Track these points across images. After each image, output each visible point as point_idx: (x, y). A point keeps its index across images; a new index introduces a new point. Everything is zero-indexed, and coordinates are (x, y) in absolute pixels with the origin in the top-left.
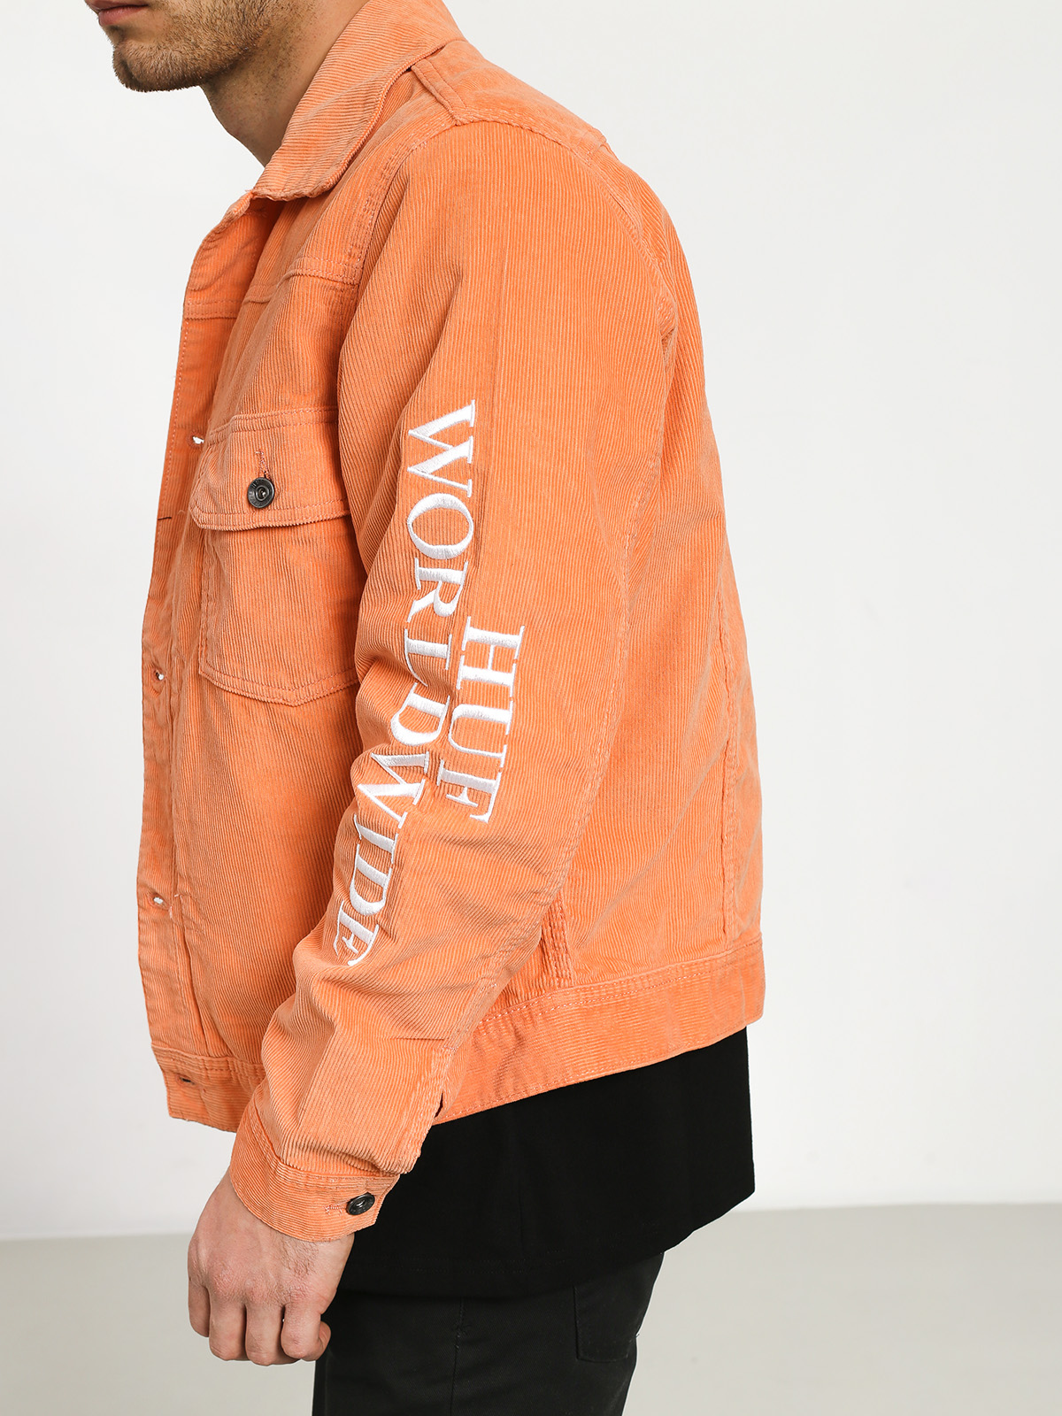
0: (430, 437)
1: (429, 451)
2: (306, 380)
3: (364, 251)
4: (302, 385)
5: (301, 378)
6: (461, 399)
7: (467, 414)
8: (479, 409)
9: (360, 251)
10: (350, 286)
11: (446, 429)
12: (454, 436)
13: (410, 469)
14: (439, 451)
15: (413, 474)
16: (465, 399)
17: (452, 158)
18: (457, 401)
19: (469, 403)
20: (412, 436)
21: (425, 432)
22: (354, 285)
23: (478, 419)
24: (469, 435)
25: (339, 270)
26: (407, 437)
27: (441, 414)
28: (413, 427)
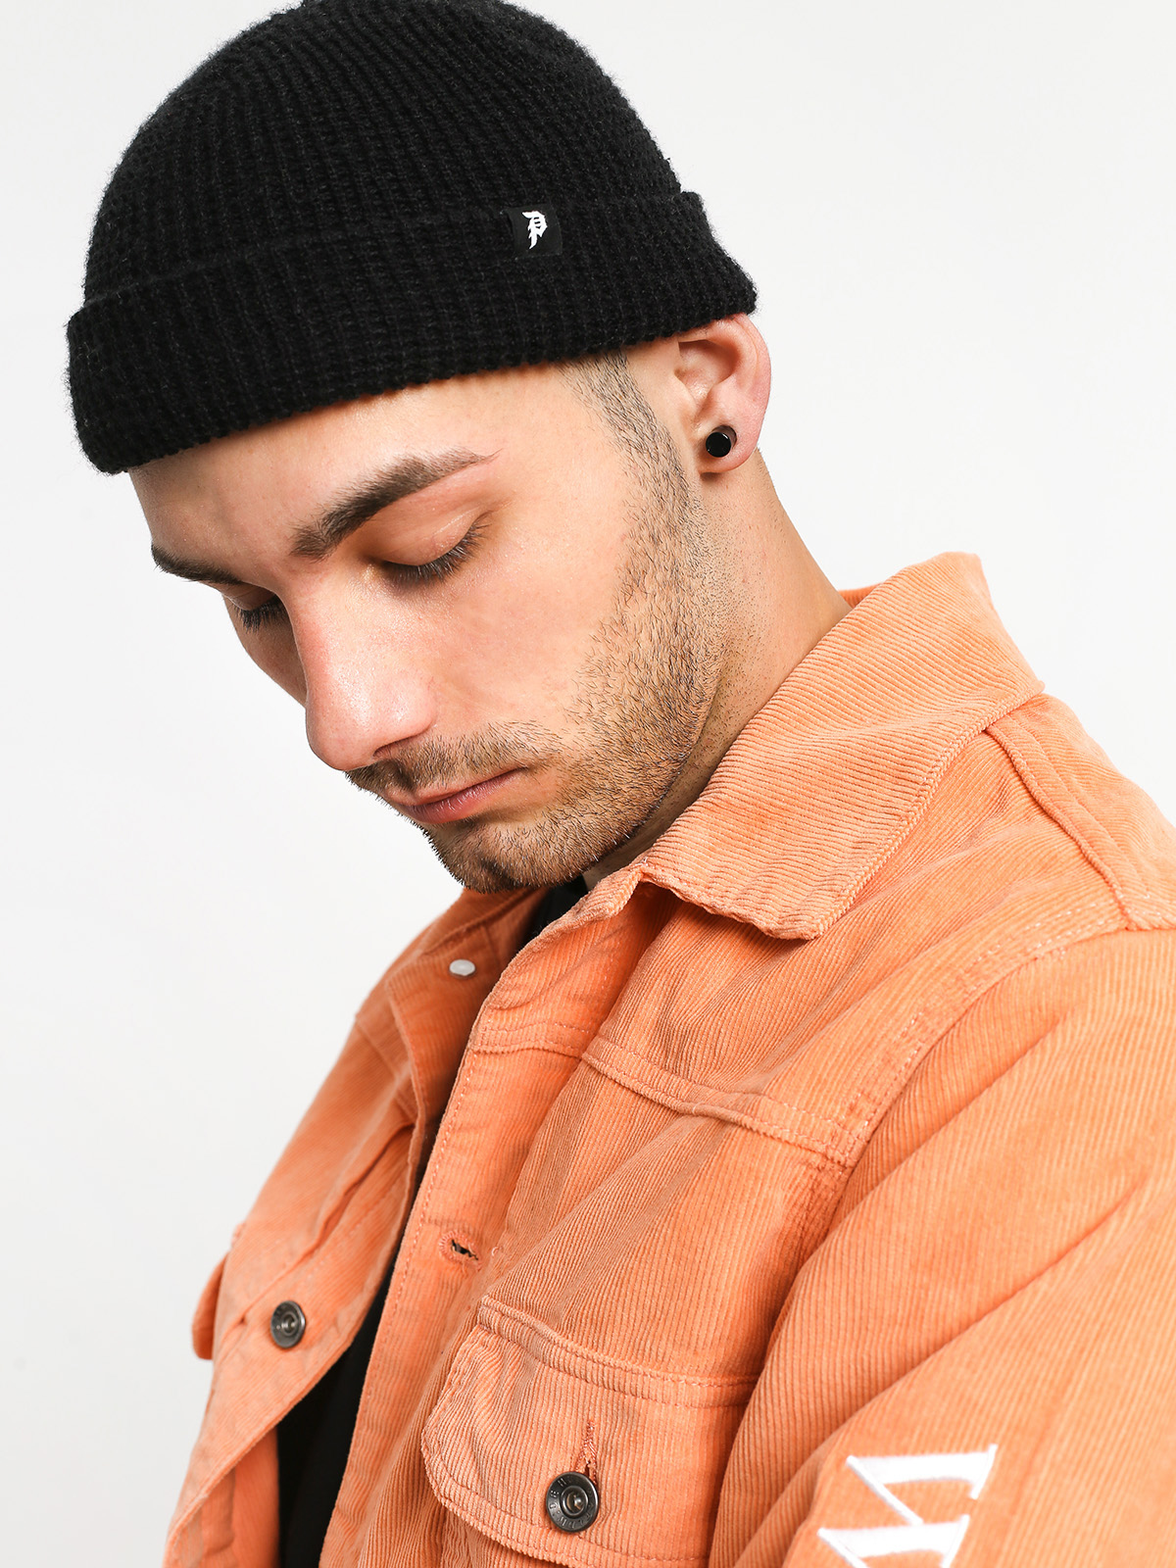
0: (887, 1486)
1: (870, 1511)
2: (705, 1327)
3: (881, 1111)
4: (695, 1333)
5: (698, 1319)
6: (972, 1436)
7: (974, 1469)
8: (1002, 1466)
9: (873, 1107)
10: (836, 1167)
11: (921, 1483)
12: (934, 1502)
13: (824, 1533)
14: (891, 1519)
15: (826, 1545)
16: (980, 1437)
17: (1111, 986)
18: (963, 1436)
19: (985, 1448)
20: (851, 1471)
21: (880, 1472)
22: (844, 1167)
23: (993, 1487)
24: (963, 1512)
25: (824, 1132)
26: (843, 1469)
27: (921, 1449)
28: (862, 1452)
